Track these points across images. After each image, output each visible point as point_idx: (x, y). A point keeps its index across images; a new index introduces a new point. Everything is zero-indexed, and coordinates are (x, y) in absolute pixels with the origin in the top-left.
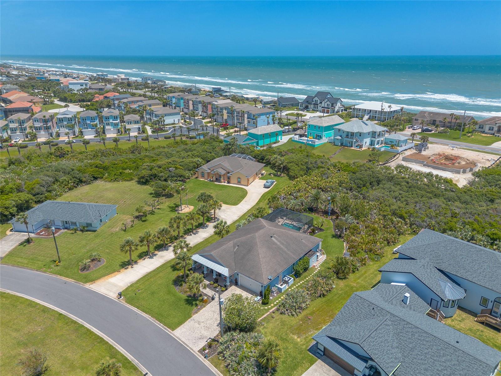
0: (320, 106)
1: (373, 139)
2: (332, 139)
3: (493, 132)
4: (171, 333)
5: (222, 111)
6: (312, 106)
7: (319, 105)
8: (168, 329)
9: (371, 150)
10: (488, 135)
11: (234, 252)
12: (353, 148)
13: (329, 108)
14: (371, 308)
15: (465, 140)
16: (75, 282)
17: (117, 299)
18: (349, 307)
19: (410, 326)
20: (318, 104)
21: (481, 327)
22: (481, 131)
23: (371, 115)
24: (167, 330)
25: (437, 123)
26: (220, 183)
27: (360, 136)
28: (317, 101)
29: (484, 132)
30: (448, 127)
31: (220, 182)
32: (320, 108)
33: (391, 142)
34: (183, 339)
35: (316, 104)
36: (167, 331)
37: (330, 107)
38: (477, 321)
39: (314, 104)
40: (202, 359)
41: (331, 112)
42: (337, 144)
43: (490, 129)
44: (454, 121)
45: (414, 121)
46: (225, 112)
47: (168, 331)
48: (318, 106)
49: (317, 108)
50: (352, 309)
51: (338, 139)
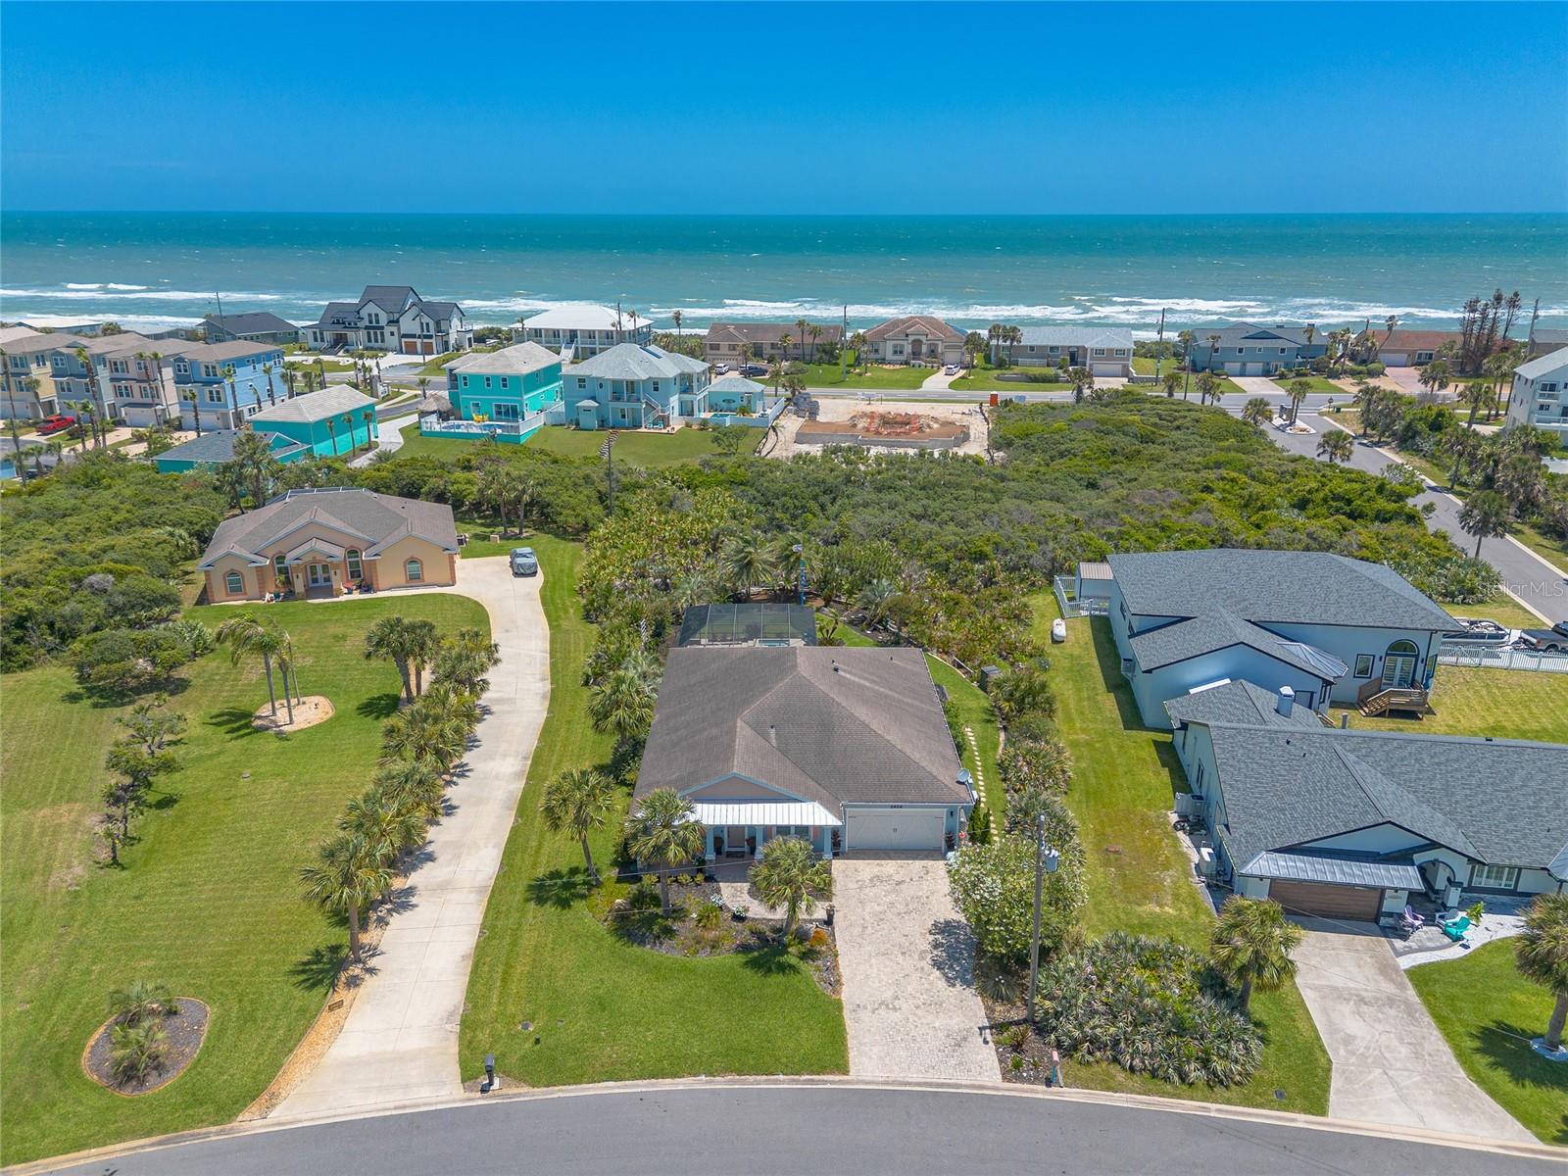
0: (392, 334)
1: (687, 397)
2: (560, 414)
3: (903, 358)
4: (848, 1082)
5: (23, 370)
6: (362, 334)
7: (387, 330)
8: (822, 1077)
9: (695, 427)
10: (898, 367)
11: (778, 749)
12: (643, 430)
13: (431, 337)
14: (1283, 742)
15: (858, 385)
16: (160, 1143)
17: (479, 1094)
18: (1231, 762)
19: (1395, 744)
20: (382, 328)
21: (1387, 724)
22: (877, 360)
23: (580, 346)
24: (825, 1082)
25: (767, 351)
26: (332, 596)
27: (656, 389)
28: (377, 315)
29: (883, 361)
30: (796, 359)
31: (329, 592)
32: (392, 341)
33: (729, 401)
34: (914, 1076)
35: (374, 328)
36: (828, 1086)
37: (432, 332)
38: (1368, 715)
39: (366, 328)
40: (1044, 1092)
41: (441, 350)
42: (587, 427)
43: (895, 352)
44: (808, 340)
45: (709, 351)
46: (41, 373)
47: (831, 1081)
48: (382, 334)
49: (383, 341)
50: (1243, 765)
51: (587, 410)
